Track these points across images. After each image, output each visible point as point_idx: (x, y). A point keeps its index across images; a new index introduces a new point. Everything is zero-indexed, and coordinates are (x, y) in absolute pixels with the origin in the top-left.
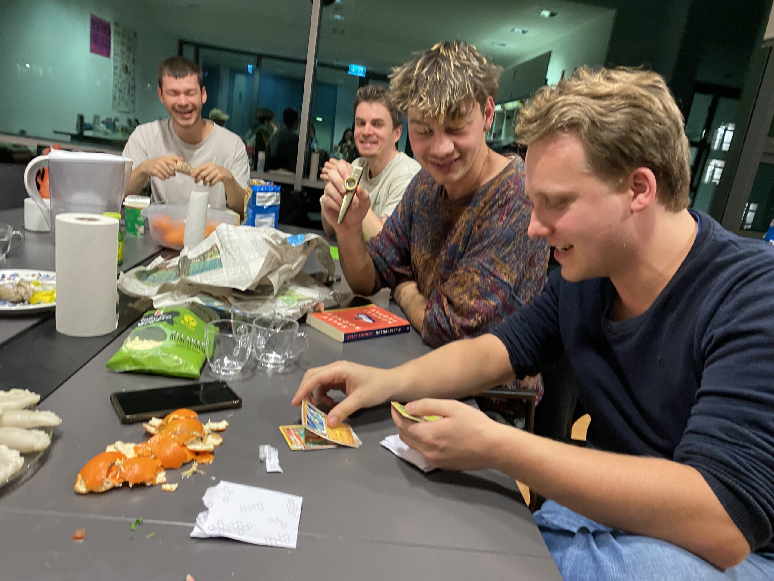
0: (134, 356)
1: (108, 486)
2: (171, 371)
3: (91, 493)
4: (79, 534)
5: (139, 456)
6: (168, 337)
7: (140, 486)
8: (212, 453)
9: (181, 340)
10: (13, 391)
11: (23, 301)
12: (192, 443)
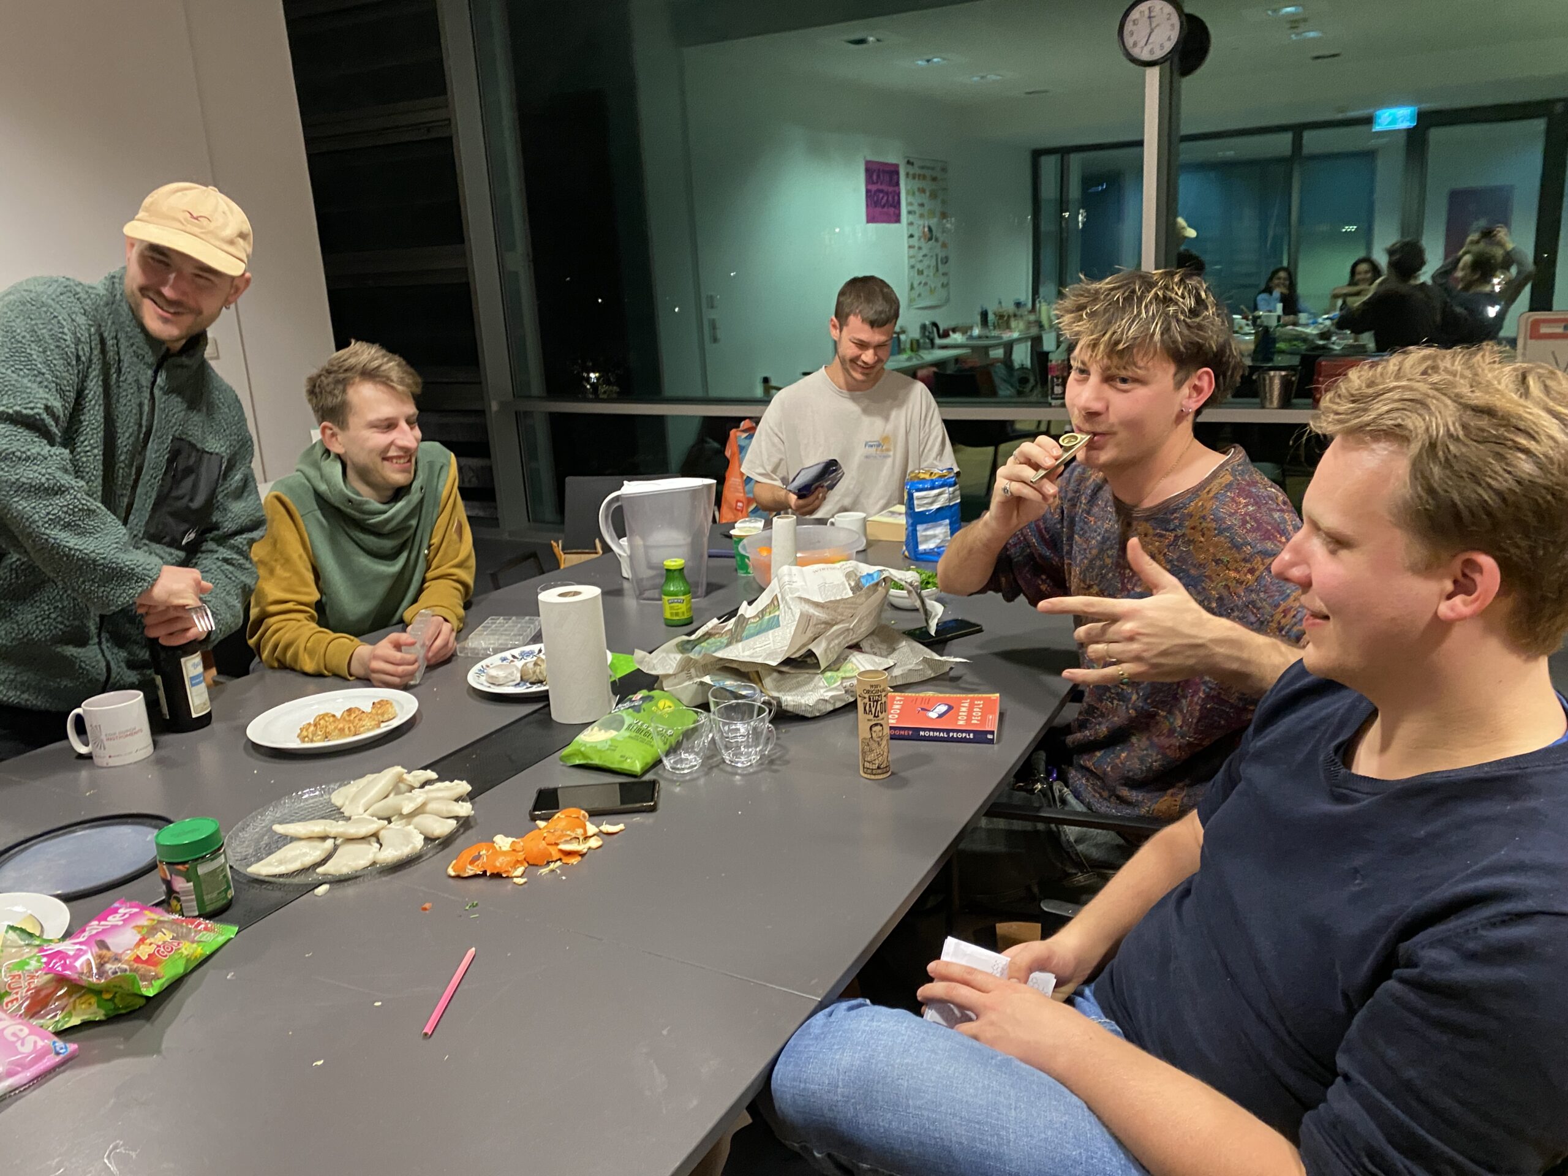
0: (583, 749)
1: (471, 873)
2: (615, 766)
3: (458, 877)
4: (427, 905)
5: (514, 850)
6: (625, 726)
7: (497, 876)
8: (582, 855)
9: (639, 730)
10: (456, 781)
11: (541, 682)
12: (566, 842)
